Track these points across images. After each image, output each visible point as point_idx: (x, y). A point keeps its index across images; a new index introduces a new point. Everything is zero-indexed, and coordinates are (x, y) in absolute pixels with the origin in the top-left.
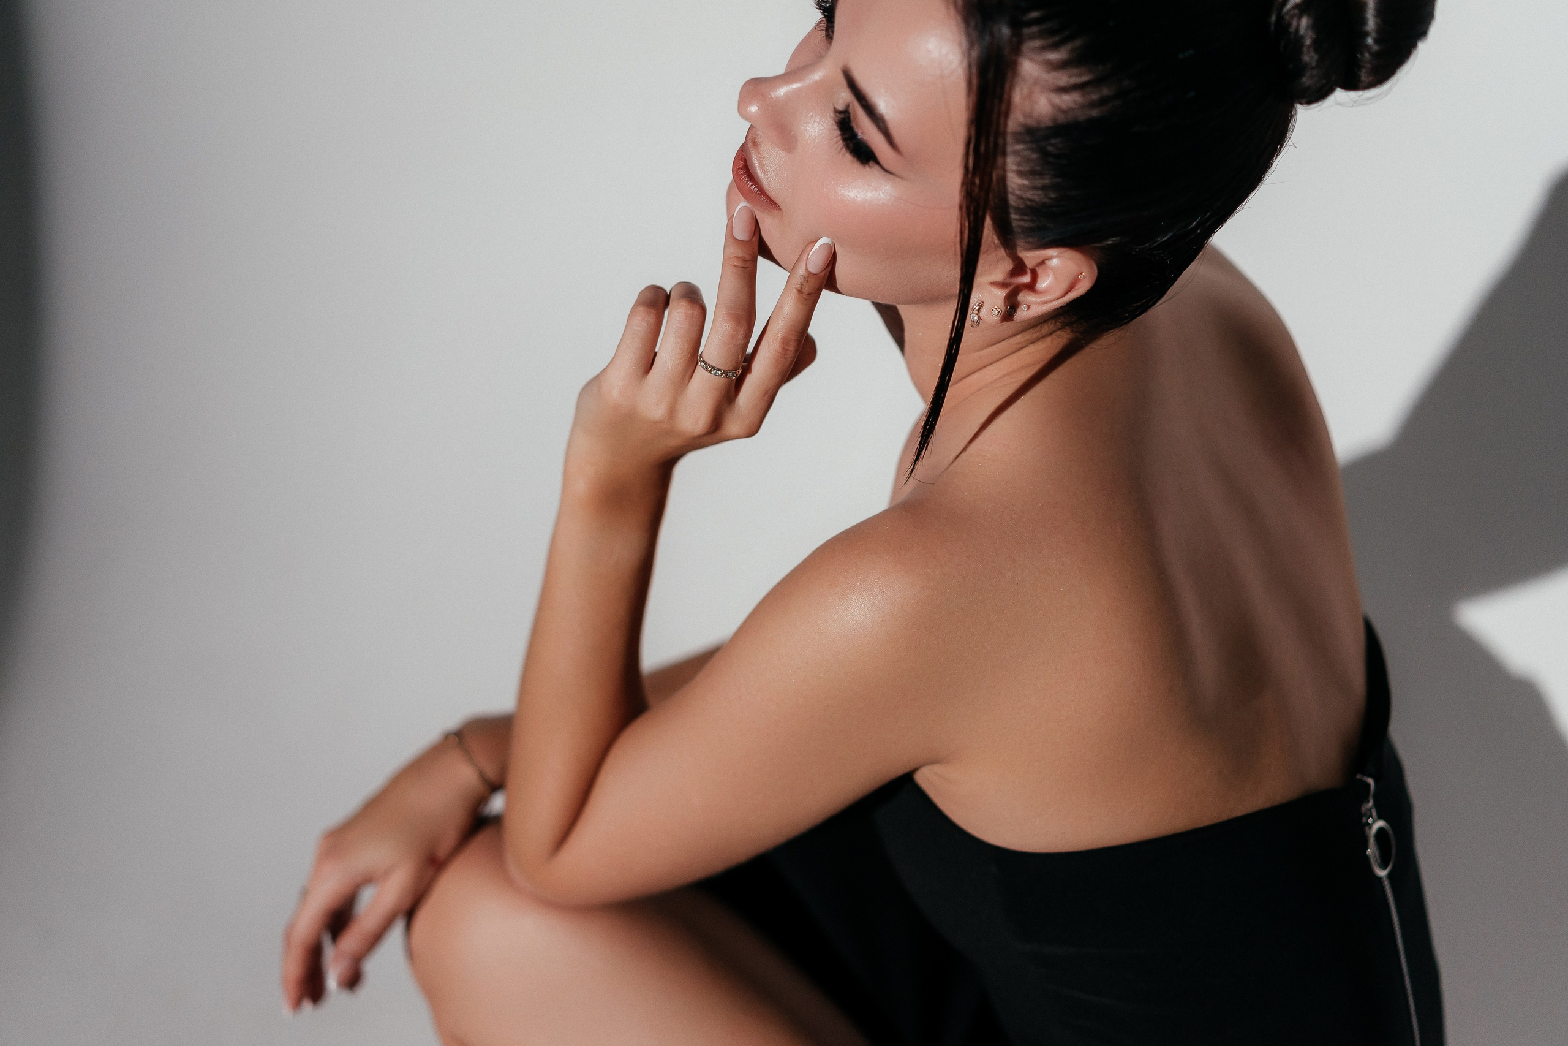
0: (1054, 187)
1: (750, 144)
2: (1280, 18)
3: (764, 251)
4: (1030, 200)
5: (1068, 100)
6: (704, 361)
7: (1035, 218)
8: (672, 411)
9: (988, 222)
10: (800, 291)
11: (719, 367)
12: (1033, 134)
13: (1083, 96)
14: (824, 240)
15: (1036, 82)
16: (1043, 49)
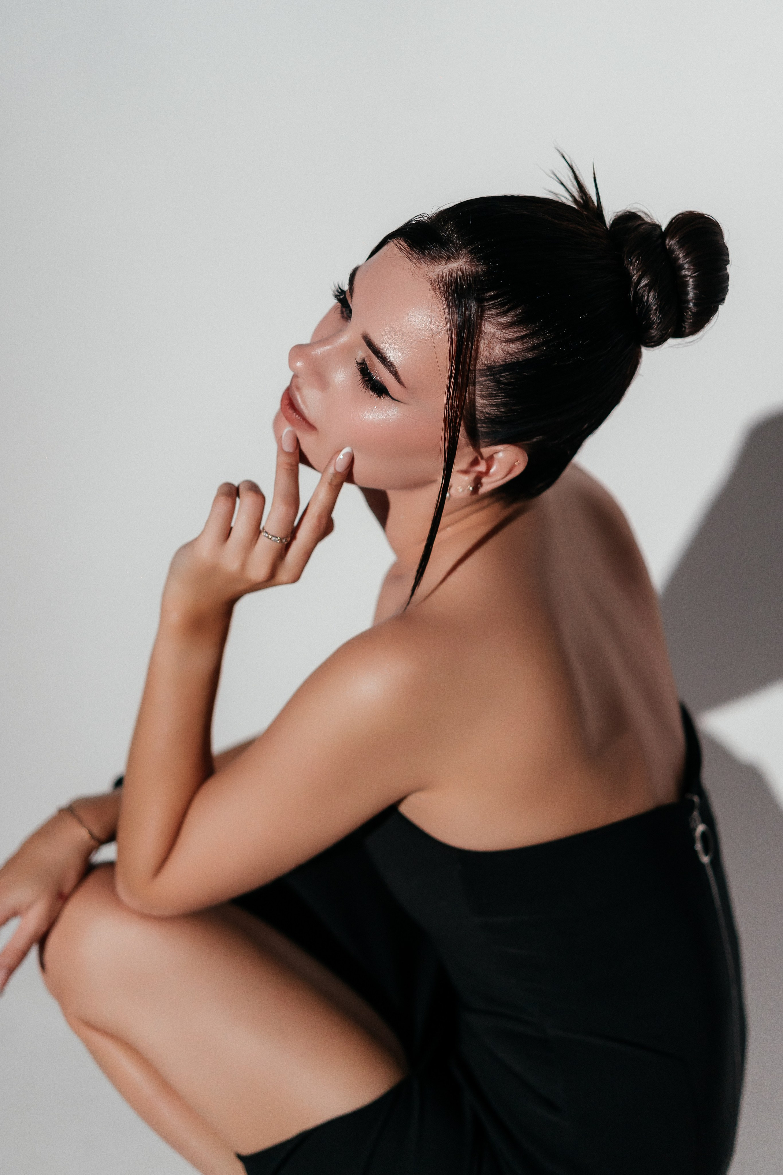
0: (505, 404)
1: (294, 389)
2: (636, 293)
3: (304, 459)
4: (487, 413)
5: (513, 347)
6: (266, 532)
7: (490, 426)
8: (243, 566)
9: (462, 430)
10: (330, 484)
11: (276, 536)
12: (491, 370)
13: (522, 344)
14: (347, 450)
15: (493, 336)
16: (497, 315)
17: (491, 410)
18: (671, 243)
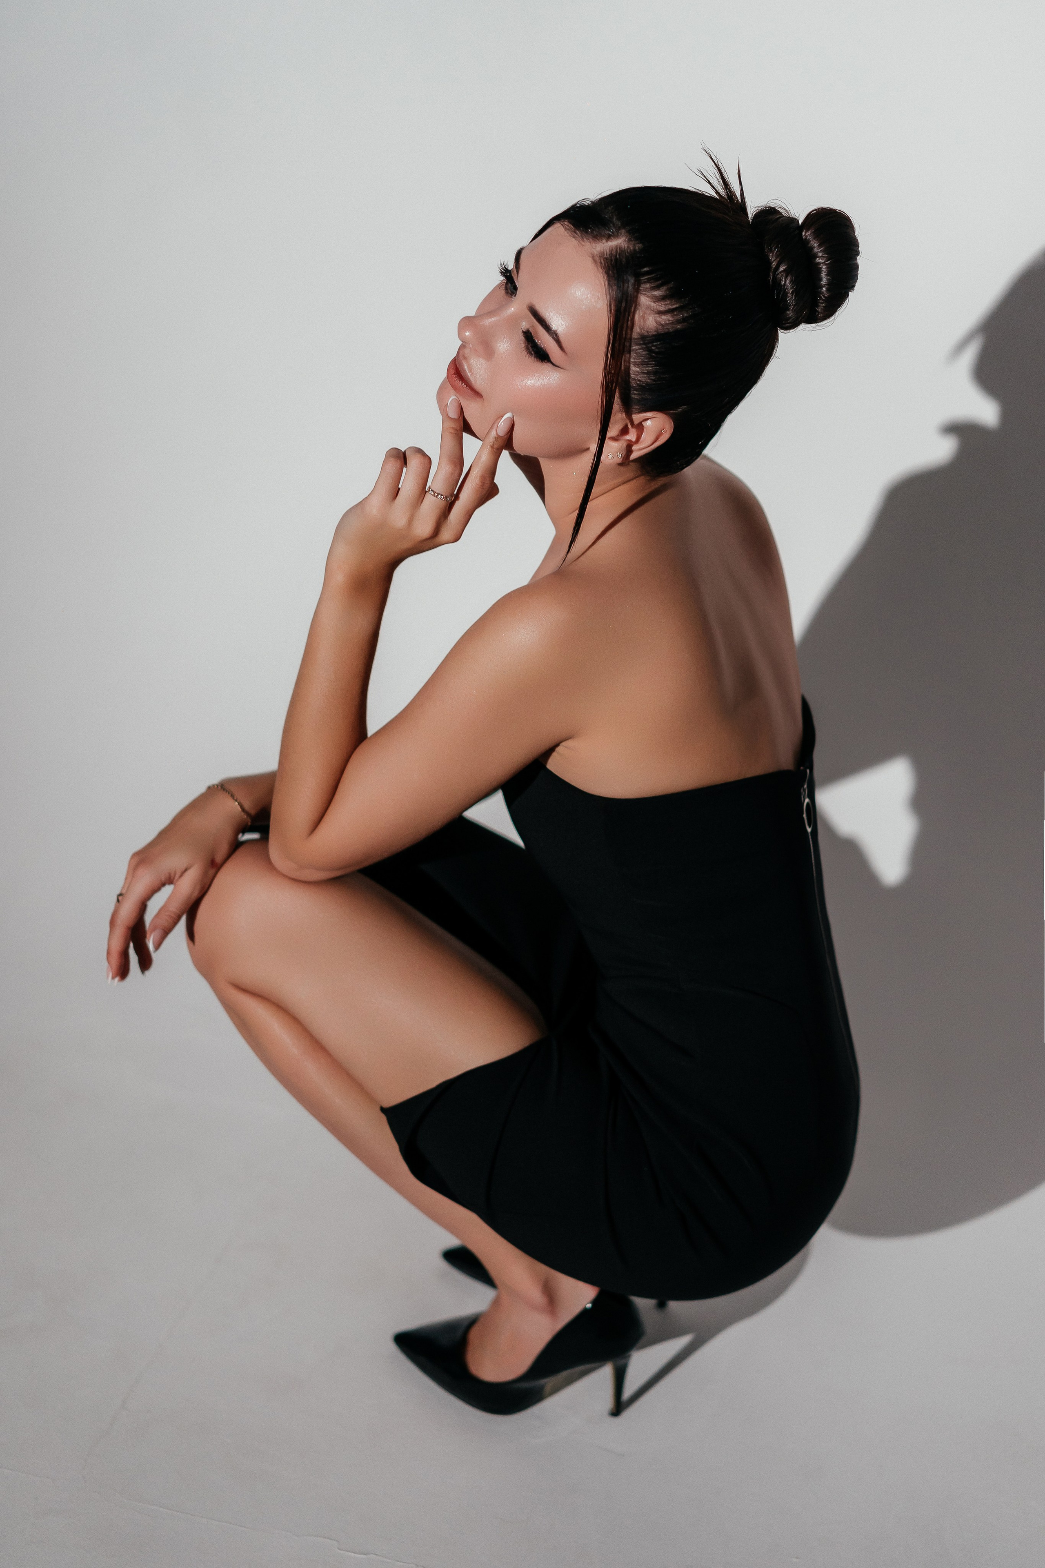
0: (655, 373)
1: (461, 358)
2: (775, 278)
4: (639, 381)
5: (665, 319)
6: (432, 490)
7: (640, 393)
8: (410, 521)
9: (617, 394)
10: (492, 447)
11: (442, 494)
12: (646, 340)
13: (673, 316)
14: (508, 415)
15: (648, 307)
16: (653, 288)
17: (643, 377)
18: (807, 234)
